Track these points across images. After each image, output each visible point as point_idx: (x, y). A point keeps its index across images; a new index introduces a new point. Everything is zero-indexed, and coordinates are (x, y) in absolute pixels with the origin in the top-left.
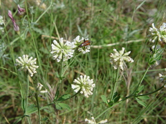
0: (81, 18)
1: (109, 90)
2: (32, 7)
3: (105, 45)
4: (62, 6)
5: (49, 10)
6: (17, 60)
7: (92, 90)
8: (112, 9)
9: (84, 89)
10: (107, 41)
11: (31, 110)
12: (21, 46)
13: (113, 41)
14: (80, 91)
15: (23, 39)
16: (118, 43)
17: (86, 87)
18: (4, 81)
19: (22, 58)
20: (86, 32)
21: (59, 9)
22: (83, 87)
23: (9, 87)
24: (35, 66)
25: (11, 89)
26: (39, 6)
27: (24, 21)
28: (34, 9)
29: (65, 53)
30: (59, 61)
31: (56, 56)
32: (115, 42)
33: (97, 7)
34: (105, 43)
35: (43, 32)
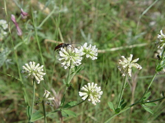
0: (84, 22)
1: (113, 95)
2: (35, 12)
3: (108, 50)
4: (66, 10)
5: (53, 15)
6: (24, 67)
7: (100, 97)
8: (115, 13)
9: (92, 97)
10: (110, 45)
11: (36, 117)
12: (24, 50)
13: (117, 45)
14: (87, 98)
15: (27, 43)
16: (121, 48)
17: (93, 94)
18: (6, 85)
19: (29, 65)
20: (89, 36)
21: (62, 13)
22: (91, 95)
23: (11, 91)
24: (42, 73)
25: (14, 93)
26: (42, 11)
27: (27, 26)
28: (38, 13)
29: (73, 60)
30: (66, 68)
31: (64, 64)
32: (119, 46)
33: (100, 11)
34: (108, 47)
35: (46, 36)
